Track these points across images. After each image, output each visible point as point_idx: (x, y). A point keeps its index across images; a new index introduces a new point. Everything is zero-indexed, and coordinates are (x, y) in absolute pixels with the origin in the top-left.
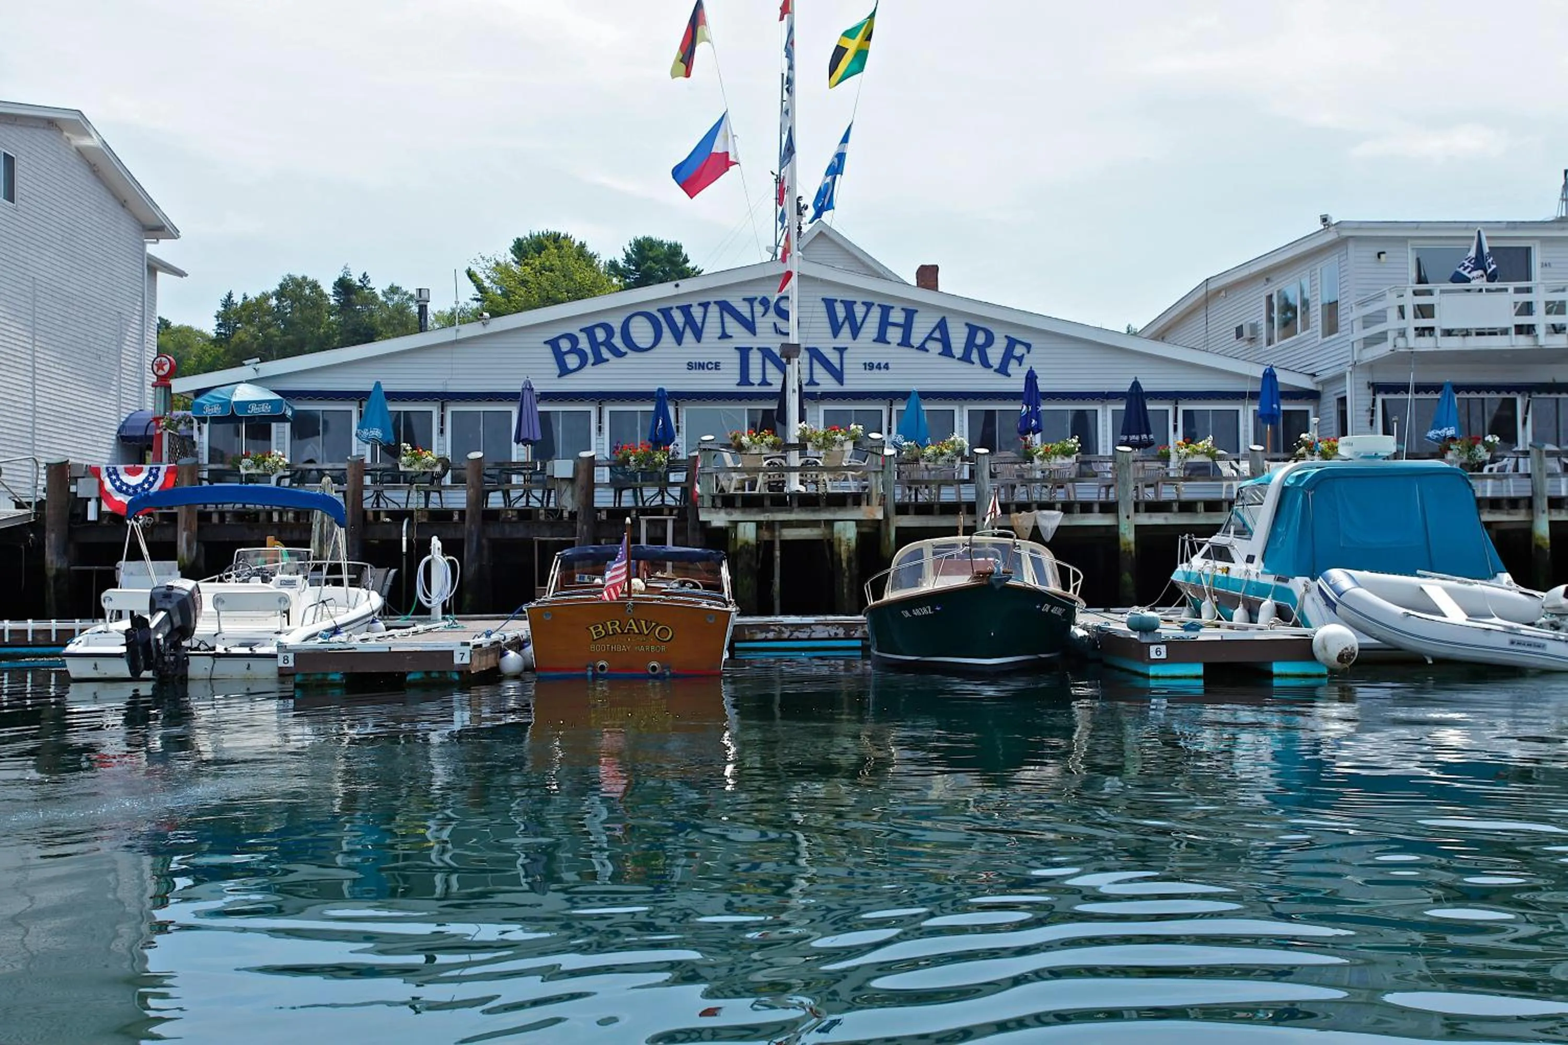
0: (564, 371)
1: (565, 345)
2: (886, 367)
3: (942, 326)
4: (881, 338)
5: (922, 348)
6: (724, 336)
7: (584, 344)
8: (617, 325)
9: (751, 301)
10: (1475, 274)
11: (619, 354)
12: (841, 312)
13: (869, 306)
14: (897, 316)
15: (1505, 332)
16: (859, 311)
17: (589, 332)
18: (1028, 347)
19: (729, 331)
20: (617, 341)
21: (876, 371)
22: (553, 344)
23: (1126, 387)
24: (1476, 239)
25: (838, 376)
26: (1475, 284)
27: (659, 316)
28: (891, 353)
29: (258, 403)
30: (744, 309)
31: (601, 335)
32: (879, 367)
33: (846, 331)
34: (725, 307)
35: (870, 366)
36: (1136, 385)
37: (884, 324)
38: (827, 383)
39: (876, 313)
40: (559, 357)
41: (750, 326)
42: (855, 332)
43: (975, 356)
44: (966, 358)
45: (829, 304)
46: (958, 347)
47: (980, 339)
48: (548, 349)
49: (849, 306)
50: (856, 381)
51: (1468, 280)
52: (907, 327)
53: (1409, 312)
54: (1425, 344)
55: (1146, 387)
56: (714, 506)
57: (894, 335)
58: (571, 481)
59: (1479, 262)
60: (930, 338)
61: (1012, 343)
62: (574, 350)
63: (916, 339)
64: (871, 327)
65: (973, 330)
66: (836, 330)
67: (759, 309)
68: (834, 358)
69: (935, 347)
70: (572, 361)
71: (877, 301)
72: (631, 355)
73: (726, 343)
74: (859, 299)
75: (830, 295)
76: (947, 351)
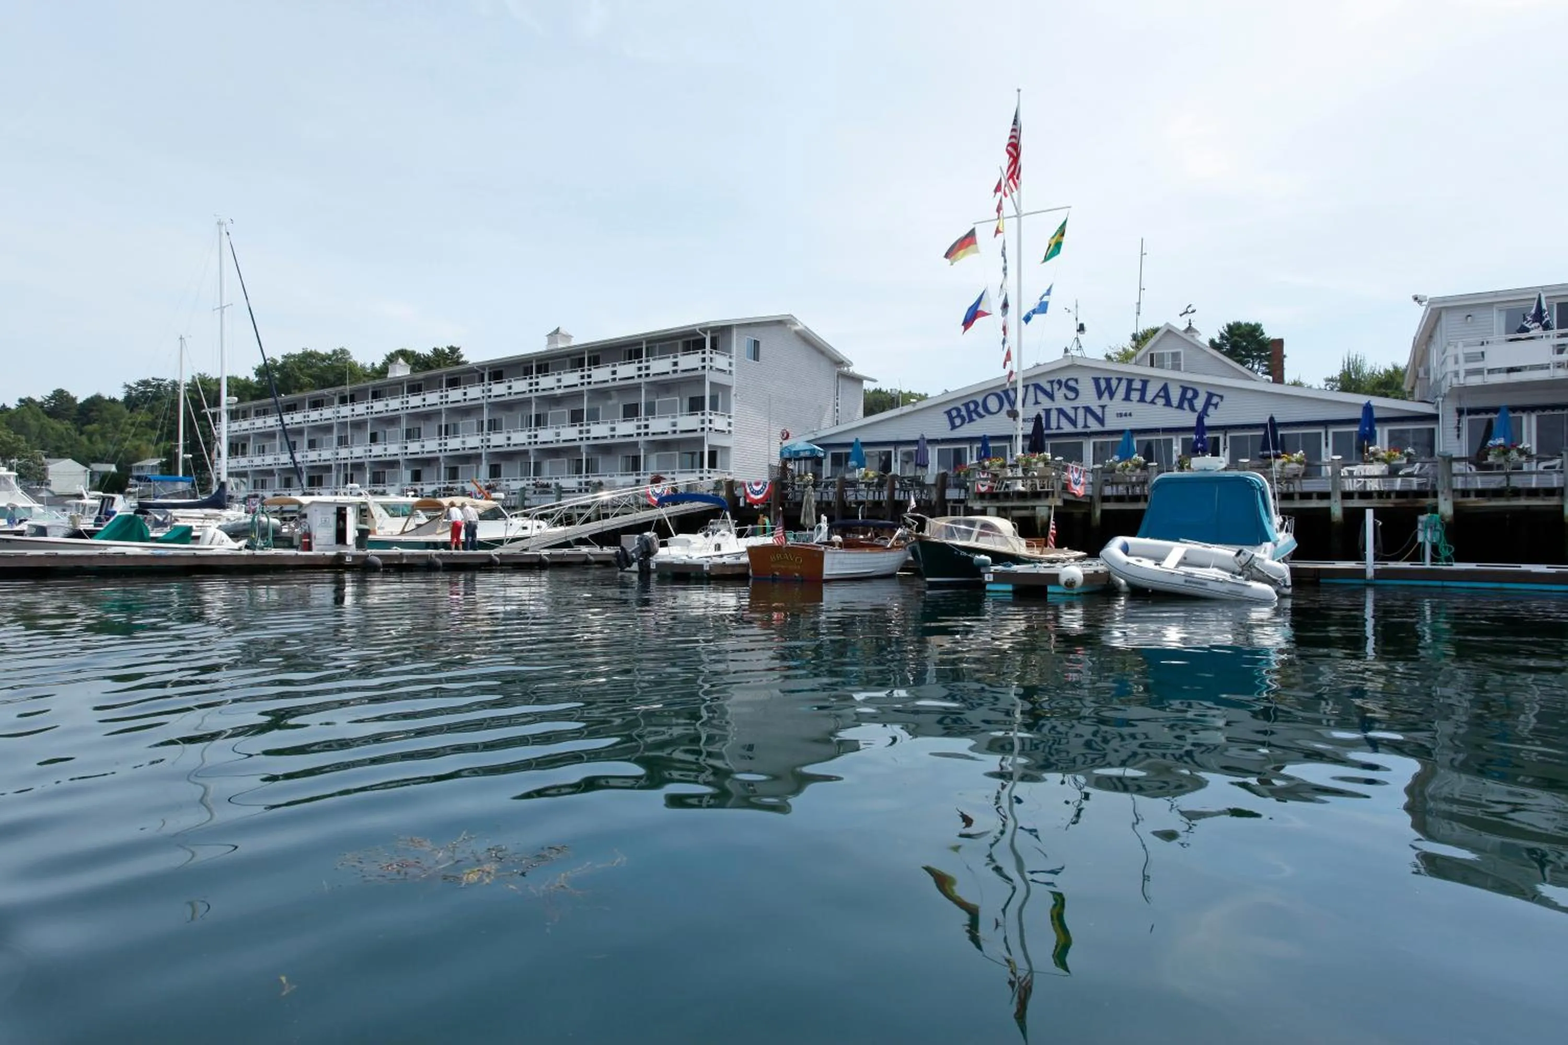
0: (954, 427)
1: (954, 413)
2: (1130, 415)
3: (1165, 388)
4: (1127, 398)
5: (1153, 402)
6: (1037, 403)
7: (964, 413)
8: (980, 401)
9: (1052, 382)
10: (1533, 326)
11: (981, 416)
12: (1103, 384)
13: (1120, 380)
14: (1137, 385)
15: (1547, 367)
16: (1114, 383)
17: (966, 405)
18: (1221, 397)
19: (1039, 400)
20: (981, 410)
21: (1124, 418)
22: (949, 413)
23: (1266, 420)
24: (1536, 302)
25: (1101, 421)
26: (1532, 333)
27: (1002, 394)
28: (1134, 406)
29: (805, 451)
30: (1048, 387)
31: (972, 407)
32: (1126, 415)
33: (1106, 395)
34: (1037, 387)
35: (1120, 415)
36: (1272, 419)
37: (1129, 390)
38: (1094, 426)
39: (1124, 384)
40: (951, 420)
41: (1051, 396)
42: (1112, 395)
43: (1186, 405)
44: (1180, 406)
45: (1096, 381)
46: (1175, 400)
47: (1190, 394)
48: (946, 416)
49: (1108, 381)
50: (1112, 424)
51: (1527, 330)
52: (1143, 391)
53: (1461, 359)
54: (1475, 380)
55: (1278, 419)
56: (975, 499)
57: (1135, 396)
58: (935, 485)
59: (1539, 316)
60: (1157, 396)
61: (1210, 396)
62: (959, 415)
63: (1149, 396)
64: (1121, 392)
65: (1185, 390)
66: (1100, 395)
67: (1056, 386)
68: (1099, 412)
69: (1161, 401)
70: (958, 421)
71: (1125, 377)
72: (988, 417)
73: (1038, 406)
74: (1114, 376)
75: (1097, 375)
76: (1168, 403)
